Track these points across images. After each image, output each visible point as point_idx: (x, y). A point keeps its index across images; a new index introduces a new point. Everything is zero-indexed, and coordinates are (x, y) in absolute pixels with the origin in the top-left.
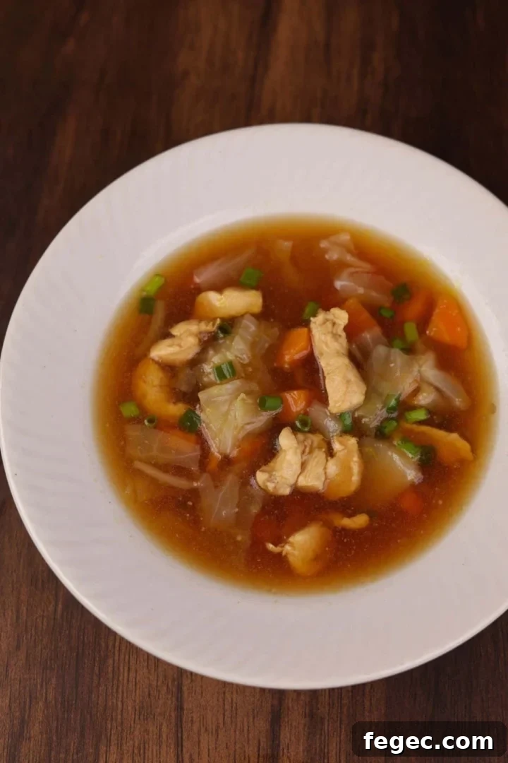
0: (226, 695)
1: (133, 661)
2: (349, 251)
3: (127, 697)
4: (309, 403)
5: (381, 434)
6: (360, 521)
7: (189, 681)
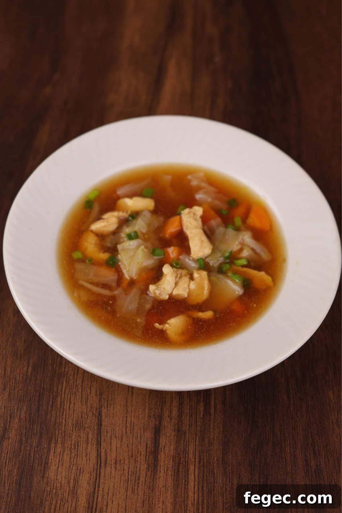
0: (128, 418)
1: (72, 399)
2: (203, 181)
3: (68, 418)
4: (180, 254)
5: (220, 270)
6: (208, 315)
7: (106, 410)
